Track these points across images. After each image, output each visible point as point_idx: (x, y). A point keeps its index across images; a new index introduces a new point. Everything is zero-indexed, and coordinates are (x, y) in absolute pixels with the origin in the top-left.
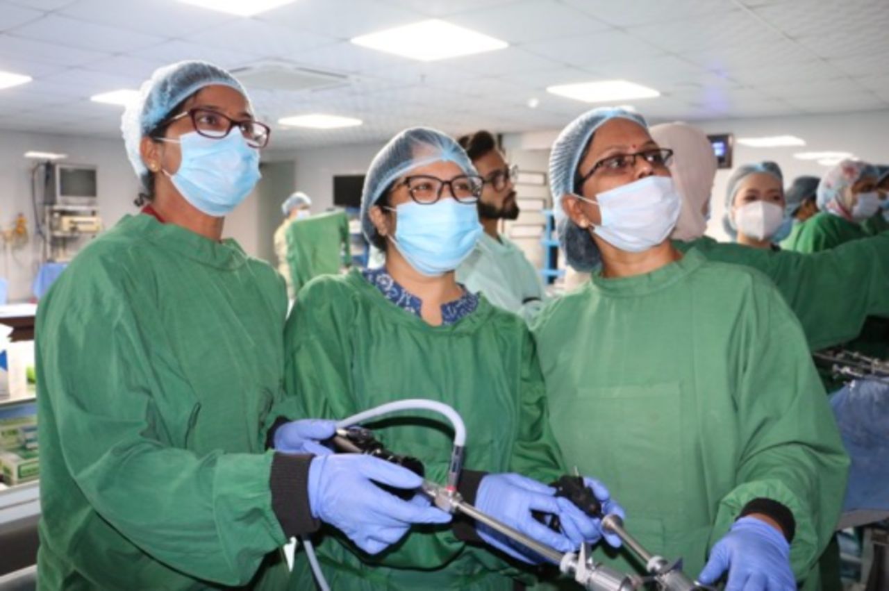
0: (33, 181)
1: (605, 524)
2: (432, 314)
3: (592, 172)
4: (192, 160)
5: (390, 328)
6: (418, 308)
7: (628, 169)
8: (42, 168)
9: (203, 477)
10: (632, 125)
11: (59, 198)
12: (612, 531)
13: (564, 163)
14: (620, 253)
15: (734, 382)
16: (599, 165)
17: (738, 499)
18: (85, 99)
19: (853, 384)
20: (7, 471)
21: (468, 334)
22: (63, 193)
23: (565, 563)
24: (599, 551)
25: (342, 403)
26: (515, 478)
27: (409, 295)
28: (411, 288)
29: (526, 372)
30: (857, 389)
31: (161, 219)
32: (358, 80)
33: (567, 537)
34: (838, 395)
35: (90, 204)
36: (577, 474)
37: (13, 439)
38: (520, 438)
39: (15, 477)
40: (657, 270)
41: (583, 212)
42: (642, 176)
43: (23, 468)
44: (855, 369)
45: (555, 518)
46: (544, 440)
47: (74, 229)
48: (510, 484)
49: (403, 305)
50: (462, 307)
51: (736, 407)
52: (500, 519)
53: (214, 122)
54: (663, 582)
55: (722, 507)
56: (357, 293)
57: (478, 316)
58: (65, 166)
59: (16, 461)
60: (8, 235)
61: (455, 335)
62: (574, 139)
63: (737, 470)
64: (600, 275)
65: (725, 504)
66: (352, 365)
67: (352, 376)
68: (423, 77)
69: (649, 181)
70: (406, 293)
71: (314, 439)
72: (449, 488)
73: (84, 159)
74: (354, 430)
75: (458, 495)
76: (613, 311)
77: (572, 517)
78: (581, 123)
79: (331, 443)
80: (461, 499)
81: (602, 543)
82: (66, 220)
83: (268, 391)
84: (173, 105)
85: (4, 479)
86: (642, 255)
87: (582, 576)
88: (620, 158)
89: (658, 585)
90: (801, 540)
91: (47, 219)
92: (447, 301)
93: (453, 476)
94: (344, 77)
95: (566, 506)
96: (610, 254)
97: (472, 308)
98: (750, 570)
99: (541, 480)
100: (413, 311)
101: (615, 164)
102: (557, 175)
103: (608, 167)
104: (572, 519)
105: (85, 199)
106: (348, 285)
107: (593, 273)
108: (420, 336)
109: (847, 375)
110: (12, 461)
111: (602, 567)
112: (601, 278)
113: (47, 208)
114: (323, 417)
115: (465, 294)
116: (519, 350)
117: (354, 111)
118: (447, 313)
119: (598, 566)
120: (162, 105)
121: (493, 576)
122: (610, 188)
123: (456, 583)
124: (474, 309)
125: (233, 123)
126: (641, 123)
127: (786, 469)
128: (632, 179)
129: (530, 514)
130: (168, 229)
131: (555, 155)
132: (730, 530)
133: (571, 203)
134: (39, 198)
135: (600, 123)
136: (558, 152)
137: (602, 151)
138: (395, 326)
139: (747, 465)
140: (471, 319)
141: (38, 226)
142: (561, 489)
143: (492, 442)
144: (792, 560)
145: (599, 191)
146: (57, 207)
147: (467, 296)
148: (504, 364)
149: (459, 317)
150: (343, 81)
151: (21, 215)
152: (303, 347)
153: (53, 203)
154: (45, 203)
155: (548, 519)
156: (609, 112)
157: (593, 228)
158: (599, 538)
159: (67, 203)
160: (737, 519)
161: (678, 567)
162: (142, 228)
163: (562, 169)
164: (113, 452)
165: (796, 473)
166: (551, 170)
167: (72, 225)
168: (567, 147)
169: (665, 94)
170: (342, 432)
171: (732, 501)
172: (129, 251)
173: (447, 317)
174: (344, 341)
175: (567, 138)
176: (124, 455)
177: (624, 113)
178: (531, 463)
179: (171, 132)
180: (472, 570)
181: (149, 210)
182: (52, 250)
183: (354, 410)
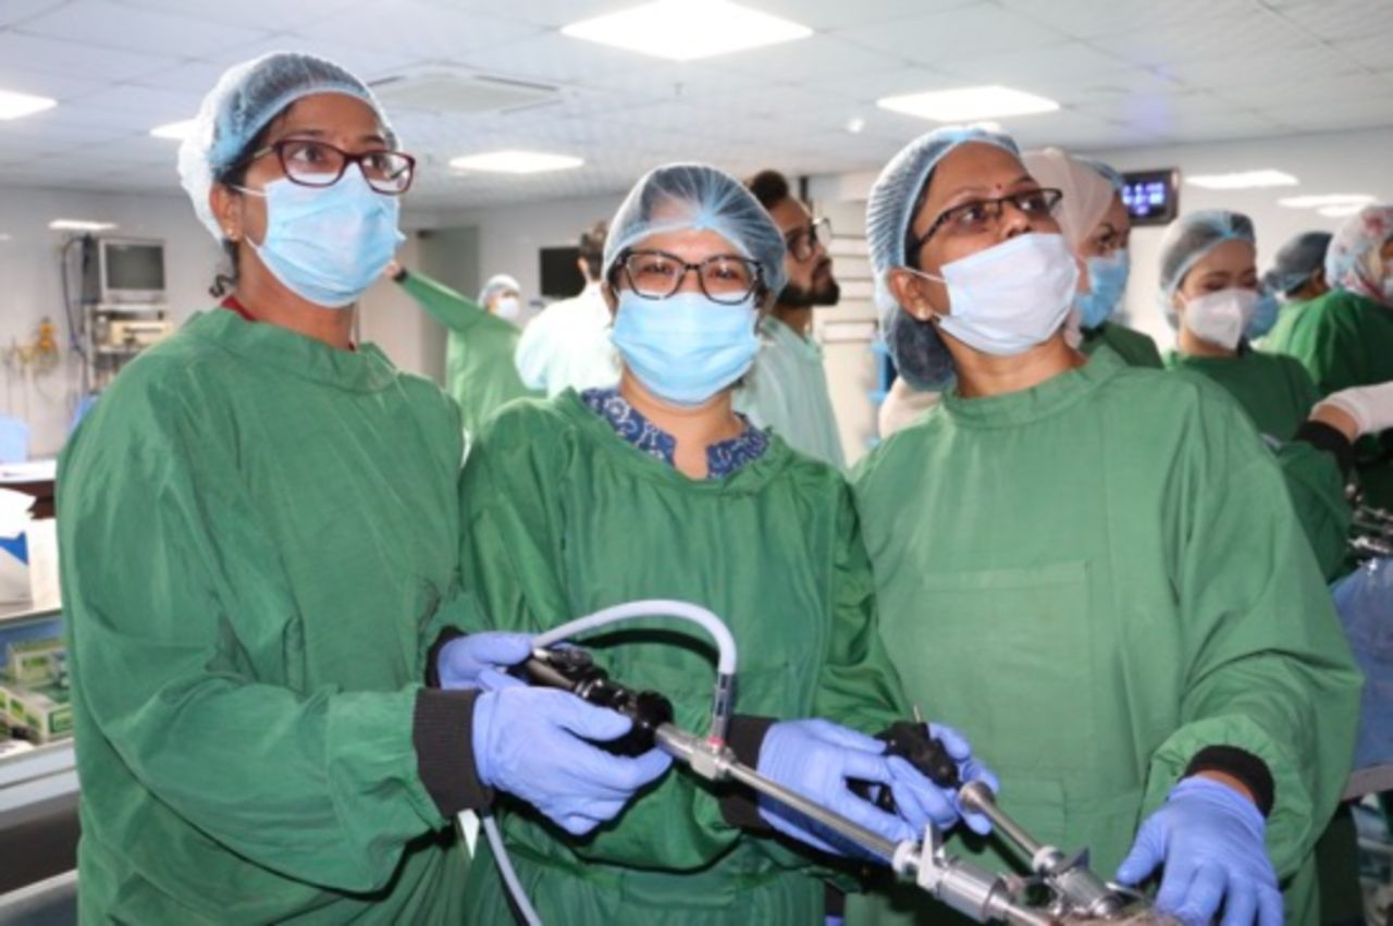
0: (64, 266)
1: (965, 797)
2: (691, 461)
3: (933, 231)
4: (285, 224)
5: (625, 482)
6: (669, 451)
7: (991, 222)
8: (78, 246)
9: (308, 729)
10: (995, 153)
11: (105, 292)
12: (975, 809)
13: (890, 218)
14: (985, 358)
15: (1173, 557)
16: (944, 219)
17: (1180, 748)
18: (144, 133)
19: (1373, 565)
20: (33, 721)
21: (750, 494)
22: (112, 284)
23: (900, 859)
24: (955, 840)
25: (548, 602)
26: (820, 726)
27: (655, 430)
28: (658, 421)
29: (842, 558)
30: (1378, 573)
31: (248, 316)
32: (575, 94)
33: (905, 819)
34: (1348, 582)
35: (154, 301)
36: (918, 719)
37: (39, 672)
38: (831, 660)
39: (44, 732)
40: (1046, 384)
41: (921, 295)
42: (1012, 234)
43: (57, 718)
44: (1377, 540)
45: (886, 789)
46: (871, 662)
47: (130, 342)
48: (813, 737)
49: (645, 446)
50: (741, 449)
51: (1176, 599)
52: (795, 789)
53: (319, 158)
54: (1058, 887)
55: (1156, 763)
56: (572, 427)
57: (766, 463)
58: (112, 242)
59: (46, 706)
60: (27, 352)
61: (728, 494)
62: (904, 179)
63: (1181, 699)
64: (954, 394)
65: (1160, 757)
66: (563, 542)
67: (564, 562)
68: (678, 86)
69: (1023, 242)
70: (649, 427)
71: (497, 665)
72: (713, 741)
73: (143, 231)
74: (560, 651)
75: (728, 750)
76: (976, 452)
77: (911, 786)
78: (913, 153)
79: (522, 671)
80: (733, 757)
81: (961, 828)
82: (117, 327)
83: (431, 585)
84: (251, 133)
85: (29, 734)
86: (1019, 361)
87: (928, 877)
88: (976, 206)
89: (1050, 893)
90: (1286, 810)
91: (88, 326)
92: (715, 442)
93: (719, 721)
94: (552, 89)
95: (902, 769)
96: (968, 360)
97: (757, 452)
98: (1198, 861)
99: (861, 729)
100: (661, 456)
101: (969, 217)
102: (877, 239)
103: (959, 221)
104: (912, 792)
105: (147, 294)
106: (558, 414)
107: (943, 391)
108: (672, 497)
109: (1363, 549)
110: (38, 706)
111: (960, 863)
112: (956, 399)
113: (88, 309)
114: (517, 628)
115: (747, 430)
116: (832, 519)
117: (570, 145)
118: (717, 459)
119: (953, 861)
120: (234, 132)
121: (790, 875)
122: (962, 255)
123: (731, 887)
124: (760, 454)
125: (349, 158)
126: (1010, 149)
127: (1257, 697)
128: (998, 240)
129: (844, 783)
130: (260, 331)
131: (874, 206)
132: (1167, 799)
133: (902, 281)
134: (75, 294)
135: (945, 152)
136: (877, 202)
137: (949, 195)
138: (634, 481)
139: (1194, 692)
140: (755, 469)
141: (73, 337)
142: (893, 743)
143: (786, 665)
144: (1272, 842)
145: (945, 261)
146: (102, 307)
147: (751, 433)
148: (807, 542)
149: (735, 466)
150: (552, 96)
151: (46, 320)
152: (486, 515)
153: (96, 300)
154: (84, 302)
155: (875, 792)
156: (958, 133)
157: (938, 320)
158: (955, 820)
159: (118, 301)
160: (1180, 780)
161: (1082, 862)
162: (219, 332)
163: (886, 228)
164: (164, 696)
165: (1275, 703)
166: (869, 230)
167: (128, 336)
168: (892, 193)
169: (1068, 106)
170: (541, 653)
171: (1171, 752)
172: (190, 371)
173: (716, 466)
174: (552, 507)
175: (892, 178)
176: (183, 699)
177: (982, 133)
178: (847, 701)
179: (253, 176)
180: (757, 865)
181: (231, 303)
182: (97, 376)
183: (568, 615)
